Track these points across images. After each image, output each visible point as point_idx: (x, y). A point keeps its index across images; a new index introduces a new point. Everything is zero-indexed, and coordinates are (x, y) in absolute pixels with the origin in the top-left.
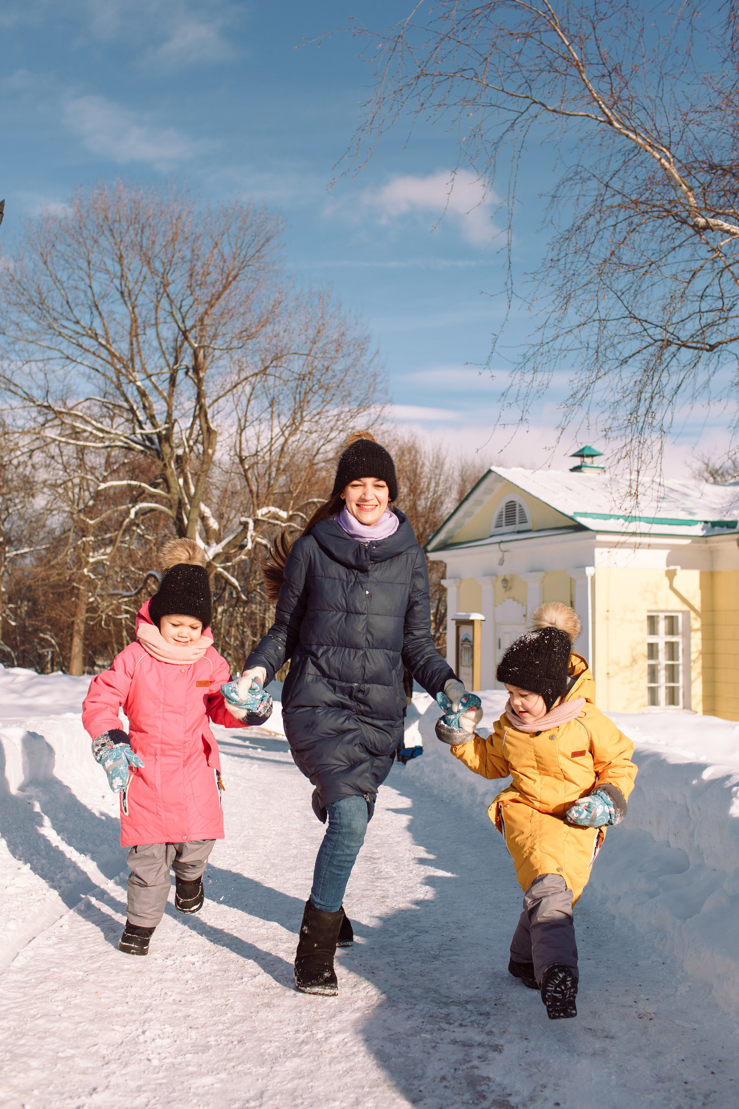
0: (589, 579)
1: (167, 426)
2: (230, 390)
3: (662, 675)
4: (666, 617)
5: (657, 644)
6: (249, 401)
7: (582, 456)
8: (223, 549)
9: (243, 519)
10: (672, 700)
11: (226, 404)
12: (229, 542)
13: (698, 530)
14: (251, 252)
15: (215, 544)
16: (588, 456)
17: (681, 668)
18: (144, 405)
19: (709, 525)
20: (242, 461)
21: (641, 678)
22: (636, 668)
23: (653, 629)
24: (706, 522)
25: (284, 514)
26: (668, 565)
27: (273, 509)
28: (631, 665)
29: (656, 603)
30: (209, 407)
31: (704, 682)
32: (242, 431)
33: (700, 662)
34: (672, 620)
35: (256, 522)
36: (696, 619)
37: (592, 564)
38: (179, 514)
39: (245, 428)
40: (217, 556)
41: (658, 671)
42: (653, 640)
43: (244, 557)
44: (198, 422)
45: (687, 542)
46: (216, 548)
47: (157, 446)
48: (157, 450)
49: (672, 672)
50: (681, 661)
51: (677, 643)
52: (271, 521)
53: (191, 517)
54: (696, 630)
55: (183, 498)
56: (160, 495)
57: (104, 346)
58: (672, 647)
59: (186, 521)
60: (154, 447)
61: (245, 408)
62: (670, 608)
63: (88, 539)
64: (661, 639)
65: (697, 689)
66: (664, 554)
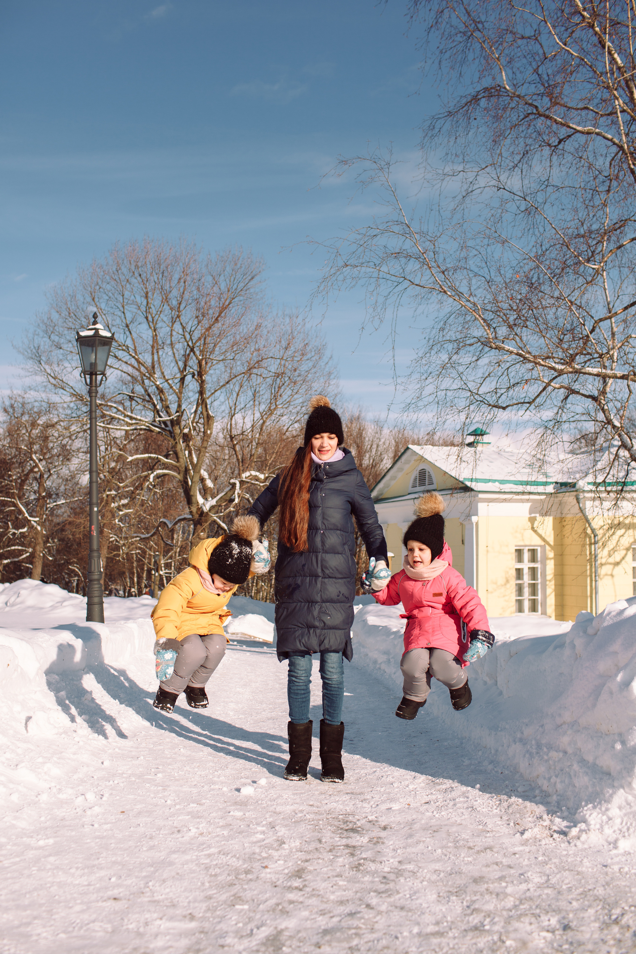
0: (474, 524)
1: (178, 414)
2: (224, 385)
3: (526, 591)
4: (529, 550)
5: (523, 569)
6: (238, 395)
7: (476, 435)
8: (217, 502)
9: (232, 481)
10: (534, 608)
11: (221, 396)
12: (221, 497)
13: (550, 489)
14: (241, 285)
15: (210, 499)
16: (479, 435)
17: (539, 586)
18: (161, 397)
19: (559, 485)
20: (232, 438)
21: (511, 593)
22: (508, 586)
23: (520, 559)
24: (556, 483)
25: (262, 477)
26: (530, 514)
27: (254, 473)
28: (505, 584)
29: (523, 540)
30: (208, 398)
31: (556, 595)
32: (232, 417)
33: (553, 582)
34: (533, 552)
35: (242, 482)
36: (551, 551)
37: (477, 514)
38: (185, 478)
39: (234, 414)
40: (212, 507)
41: (524, 588)
42: (519, 566)
43: (232, 509)
44: (200, 408)
45: (543, 497)
46: (212, 502)
47: (170, 428)
48: (169, 431)
49: (533, 588)
50: (539, 581)
51: (537, 568)
52: (253, 482)
53: (194, 480)
54: (551, 559)
55: (188, 466)
56: (171, 464)
57: (134, 357)
58: (533, 571)
59: (190, 483)
60: (167, 429)
61: (234, 399)
62: (533, 544)
63: (112, 493)
64: (526, 566)
65: (551, 601)
66: (528, 505)
